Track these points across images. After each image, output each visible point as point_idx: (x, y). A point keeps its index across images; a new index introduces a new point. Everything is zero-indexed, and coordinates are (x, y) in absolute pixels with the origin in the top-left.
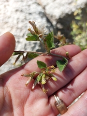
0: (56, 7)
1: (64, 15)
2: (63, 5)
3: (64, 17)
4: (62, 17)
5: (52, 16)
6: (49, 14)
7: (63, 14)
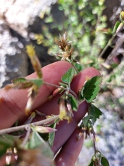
0: (20, 11)
1: (33, 20)
2: (28, 6)
3: (35, 22)
4: (32, 23)
5: (18, 26)
6: (13, 24)
7: (31, 18)
